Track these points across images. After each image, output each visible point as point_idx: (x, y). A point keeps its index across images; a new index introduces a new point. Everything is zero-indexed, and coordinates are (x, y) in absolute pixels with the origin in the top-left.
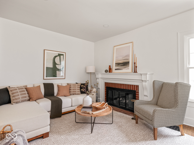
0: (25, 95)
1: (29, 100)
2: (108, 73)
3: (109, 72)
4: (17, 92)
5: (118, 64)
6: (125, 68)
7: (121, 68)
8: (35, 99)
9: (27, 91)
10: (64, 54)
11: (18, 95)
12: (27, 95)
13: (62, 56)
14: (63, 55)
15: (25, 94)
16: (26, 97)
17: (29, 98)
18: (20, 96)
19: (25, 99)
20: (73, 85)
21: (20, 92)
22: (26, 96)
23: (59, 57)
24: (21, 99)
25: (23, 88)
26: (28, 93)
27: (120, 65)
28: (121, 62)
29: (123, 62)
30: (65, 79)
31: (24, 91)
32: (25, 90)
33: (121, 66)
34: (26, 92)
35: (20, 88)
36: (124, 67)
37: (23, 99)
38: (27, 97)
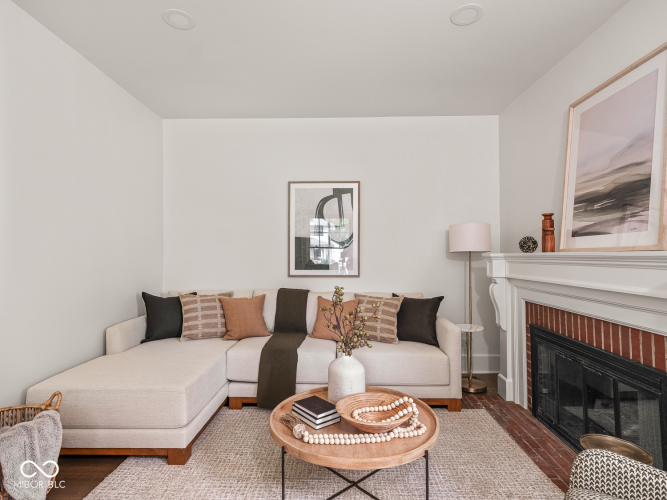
0: (214, 320)
1: (222, 336)
2: (538, 252)
3: (544, 250)
4: (195, 310)
5: (586, 202)
6: (622, 220)
7: (600, 223)
8: (236, 336)
9: (222, 308)
10: (355, 186)
11: (196, 318)
12: (220, 320)
13: (346, 197)
14: (350, 191)
15: (215, 316)
16: (215, 325)
17: (224, 329)
18: (200, 322)
19: (214, 330)
20: (368, 302)
21: (203, 309)
22: (217, 324)
23: (336, 199)
24: (199, 331)
25: (214, 300)
26: (224, 316)
27: (596, 206)
28: (601, 187)
29: (612, 186)
30: (358, 276)
31: (215, 308)
32: (218, 304)
33: (603, 210)
34: (219, 312)
35: (206, 299)
36: (618, 215)
37: (206, 330)
38: (219, 326)
